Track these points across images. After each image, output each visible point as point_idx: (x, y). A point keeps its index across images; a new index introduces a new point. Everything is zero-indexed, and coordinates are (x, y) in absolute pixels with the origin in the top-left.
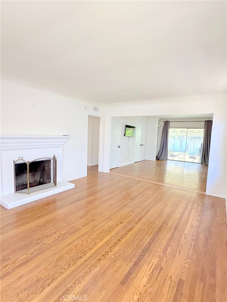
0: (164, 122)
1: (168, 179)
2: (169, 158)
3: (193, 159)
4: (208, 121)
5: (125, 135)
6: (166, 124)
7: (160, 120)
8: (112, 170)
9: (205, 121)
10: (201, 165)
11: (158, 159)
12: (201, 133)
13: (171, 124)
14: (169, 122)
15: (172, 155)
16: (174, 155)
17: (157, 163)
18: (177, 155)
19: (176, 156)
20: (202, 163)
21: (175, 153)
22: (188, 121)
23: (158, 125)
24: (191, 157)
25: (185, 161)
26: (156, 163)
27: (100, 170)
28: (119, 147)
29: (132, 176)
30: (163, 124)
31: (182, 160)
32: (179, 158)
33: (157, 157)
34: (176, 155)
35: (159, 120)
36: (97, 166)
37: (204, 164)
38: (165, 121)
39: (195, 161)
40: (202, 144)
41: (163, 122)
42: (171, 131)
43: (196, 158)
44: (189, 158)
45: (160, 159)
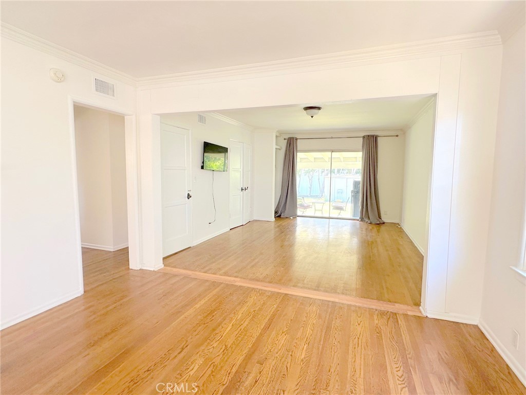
0: (286, 141)
2: (299, 212)
3: (339, 211)
4: (368, 136)
5: (202, 167)
6: (291, 146)
7: (278, 135)
9: (364, 137)
10: (361, 222)
11: (278, 216)
12: (355, 161)
13: (300, 144)
14: (297, 139)
15: (302, 206)
17: (278, 226)
18: (311, 204)
19: (308, 207)
20: (362, 219)
21: (307, 201)
22: (332, 138)
23: (276, 145)
26: (275, 228)
27: (135, 263)
28: (189, 196)
30: (284, 144)
31: (320, 215)
32: (315, 210)
33: (276, 212)
34: (309, 204)
35: (277, 137)
37: (367, 220)
38: (287, 137)
39: (344, 214)
41: (285, 139)
42: (300, 156)
43: (344, 208)
44: (334, 209)
45: (282, 216)
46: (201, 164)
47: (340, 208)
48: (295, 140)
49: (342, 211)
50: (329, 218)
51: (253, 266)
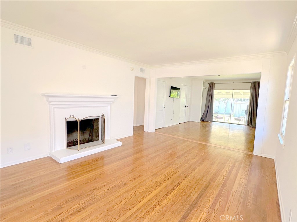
0: (209, 84)
1: (213, 140)
2: (214, 120)
4: (254, 82)
5: (170, 96)
6: (211, 86)
7: (205, 81)
8: (157, 130)
9: (252, 83)
10: (248, 127)
11: (202, 120)
12: (247, 94)
13: (216, 86)
14: (214, 83)
15: (217, 117)
16: (219, 117)
17: (202, 124)
18: (222, 117)
19: (221, 118)
20: (248, 125)
21: (220, 115)
22: (233, 83)
23: (203, 86)
24: (236, 119)
25: (231, 122)
26: (200, 125)
27: (146, 130)
28: (164, 108)
29: (177, 136)
30: (207, 86)
31: (227, 122)
32: (225, 120)
33: (201, 119)
34: (221, 117)
35: (204, 82)
36: (143, 126)
37: (250, 125)
38: (209, 82)
39: (241, 123)
40: (248, 105)
41: (208, 83)
42: (216, 92)
43: (242, 120)
45: (204, 121)
46: (169, 95)
47: (240, 120)
48: (213, 84)
49: (240, 121)
51: (188, 135)
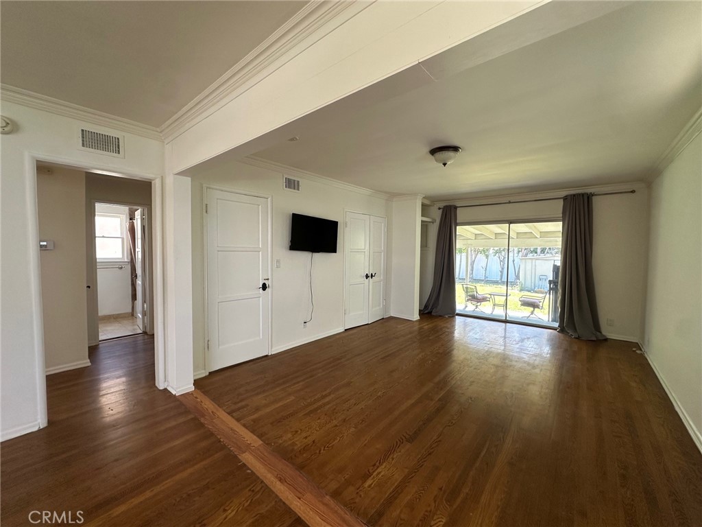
0: (441, 210)
2: (459, 310)
3: (532, 309)
4: (574, 195)
5: (292, 248)
6: (448, 215)
7: (427, 202)
9: (565, 198)
10: (560, 334)
11: (426, 312)
13: (461, 214)
14: (456, 208)
15: (474, 298)
16: (480, 297)
18: (488, 295)
19: (484, 300)
20: (562, 330)
21: (482, 290)
22: (510, 202)
23: (422, 216)
24: (526, 304)
28: (264, 287)
30: (437, 215)
32: (494, 305)
34: (486, 295)
35: (423, 205)
37: (570, 332)
38: (442, 205)
40: (556, 268)
41: (439, 209)
42: (461, 232)
43: (541, 304)
44: (522, 305)
45: (433, 314)
46: (289, 244)
47: (534, 305)
48: (452, 209)
49: (536, 309)
50: (506, 322)
